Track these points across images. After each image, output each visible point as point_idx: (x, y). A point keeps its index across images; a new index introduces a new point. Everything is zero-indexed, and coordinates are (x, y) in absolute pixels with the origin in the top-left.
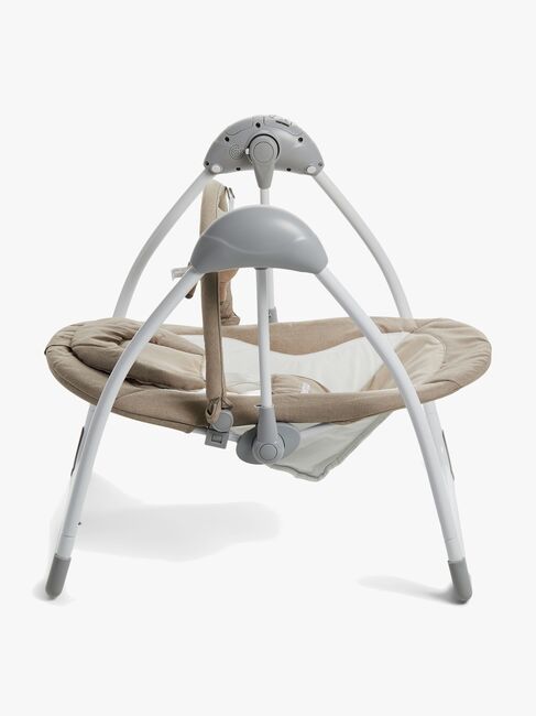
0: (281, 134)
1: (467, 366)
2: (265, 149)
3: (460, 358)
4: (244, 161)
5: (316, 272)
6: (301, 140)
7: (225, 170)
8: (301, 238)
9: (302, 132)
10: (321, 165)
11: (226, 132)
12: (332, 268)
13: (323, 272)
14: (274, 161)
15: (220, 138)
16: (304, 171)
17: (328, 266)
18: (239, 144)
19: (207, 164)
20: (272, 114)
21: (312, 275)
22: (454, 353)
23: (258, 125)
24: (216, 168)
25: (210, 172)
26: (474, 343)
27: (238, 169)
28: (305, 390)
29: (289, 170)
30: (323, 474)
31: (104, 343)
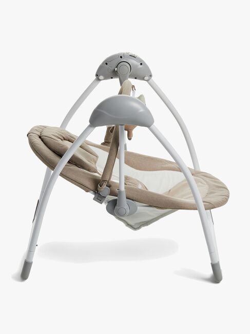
0: (132, 61)
1: (219, 199)
2: (124, 68)
3: (216, 194)
4: (114, 74)
5: (148, 126)
6: (141, 64)
7: (106, 78)
8: (142, 110)
9: (142, 61)
10: (151, 76)
11: (106, 60)
12: (156, 125)
13: (152, 127)
14: (128, 74)
15: (103, 63)
16: (143, 79)
17: (154, 124)
18: (112, 66)
19: (97, 75)
20: (128, 52)
21: (147, 128)
22: (212, 191)
23: (121, 57)
24: (101, 77)
25: (98, 79)
26: (222, 189)
27: (112, 78)
28: (140, 187)
29: (136, 78)
30: (139, 228)
31: (56, 138)
